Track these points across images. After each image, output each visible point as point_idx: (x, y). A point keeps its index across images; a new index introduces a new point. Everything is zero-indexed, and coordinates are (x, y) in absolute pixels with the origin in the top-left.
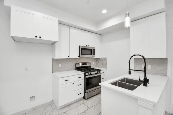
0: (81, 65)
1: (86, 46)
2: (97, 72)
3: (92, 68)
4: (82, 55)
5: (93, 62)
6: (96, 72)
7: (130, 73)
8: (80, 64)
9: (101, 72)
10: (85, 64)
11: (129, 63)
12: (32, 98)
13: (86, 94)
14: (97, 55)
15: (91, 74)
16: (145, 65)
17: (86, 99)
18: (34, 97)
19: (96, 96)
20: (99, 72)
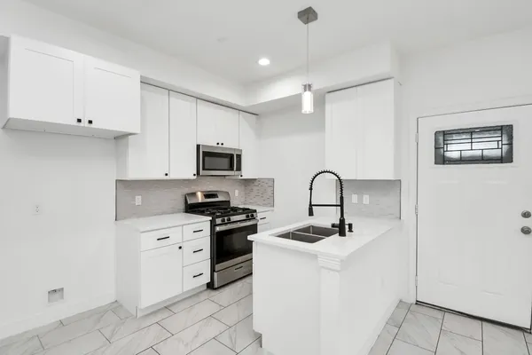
0: (200, 198)
1: (216, 145)
2: (247, 217)
3: (232, 205)
4: (204, 169)
5: (237, 192)
6: (243, 217)
7: (311, 213)
8: (199, 194)
9: (259, 216)
10: (214, 195)
11: (311, 189)
12: (55, 293)
13: (216, 274)
14: (247, 172)
15: (230, 222)
16: (342, 194)
17: (216, 289)
18: (62, 289)
19: (244, 280)
20: (252, 216)
